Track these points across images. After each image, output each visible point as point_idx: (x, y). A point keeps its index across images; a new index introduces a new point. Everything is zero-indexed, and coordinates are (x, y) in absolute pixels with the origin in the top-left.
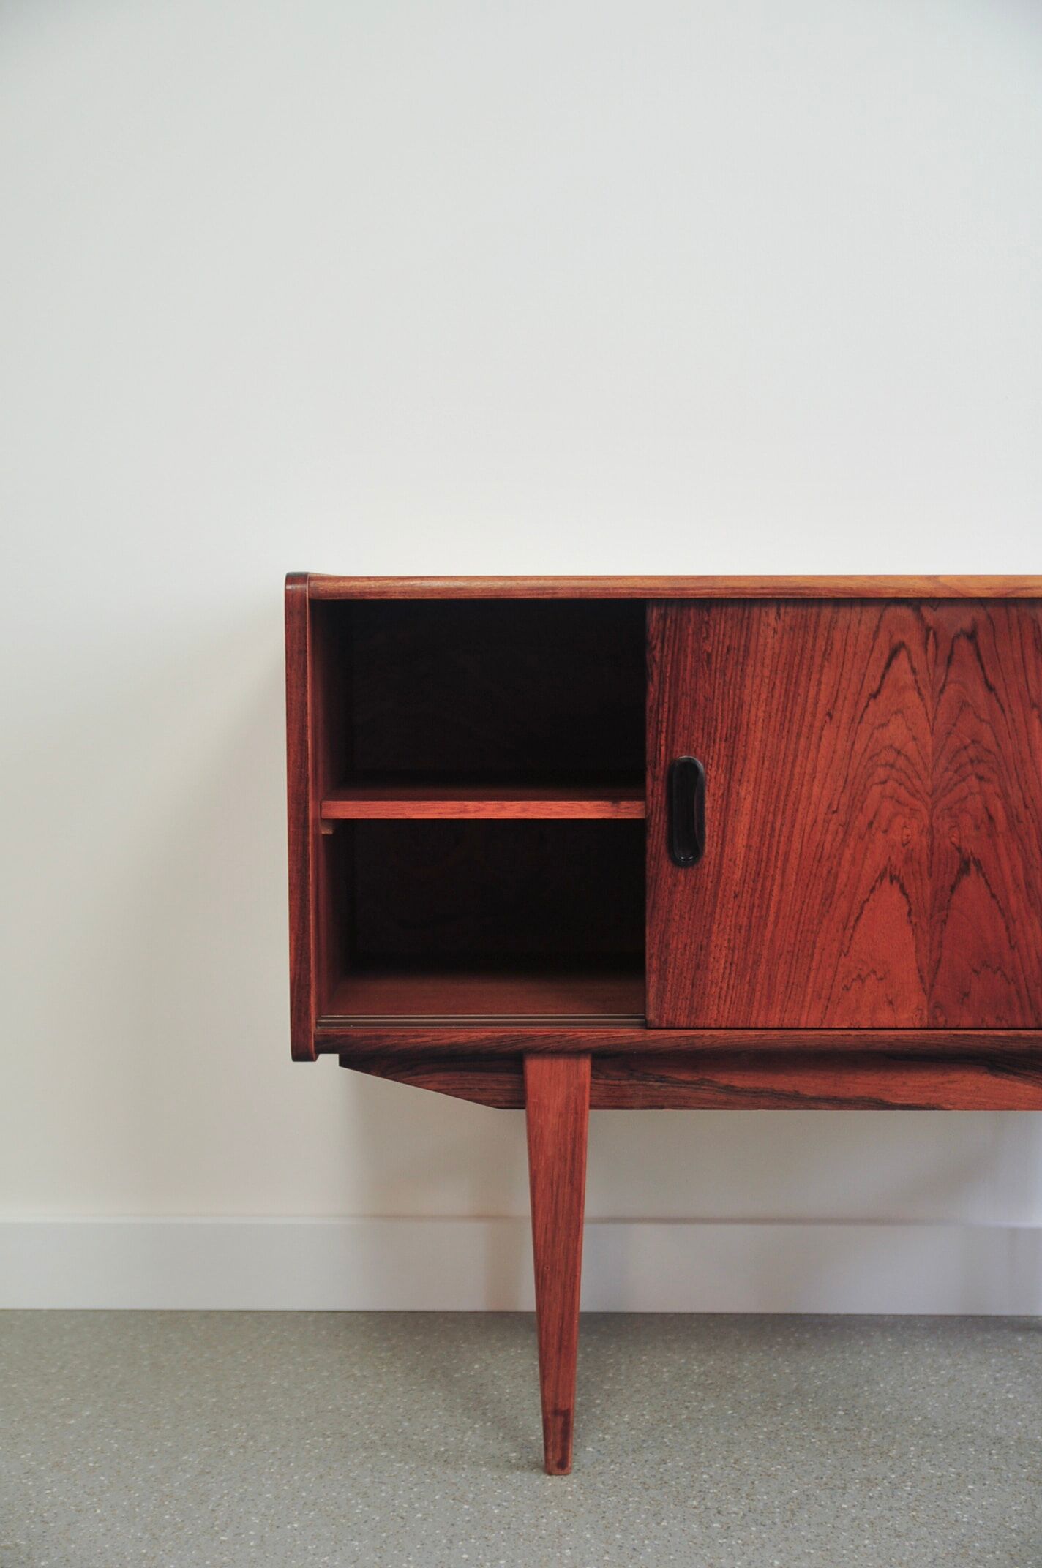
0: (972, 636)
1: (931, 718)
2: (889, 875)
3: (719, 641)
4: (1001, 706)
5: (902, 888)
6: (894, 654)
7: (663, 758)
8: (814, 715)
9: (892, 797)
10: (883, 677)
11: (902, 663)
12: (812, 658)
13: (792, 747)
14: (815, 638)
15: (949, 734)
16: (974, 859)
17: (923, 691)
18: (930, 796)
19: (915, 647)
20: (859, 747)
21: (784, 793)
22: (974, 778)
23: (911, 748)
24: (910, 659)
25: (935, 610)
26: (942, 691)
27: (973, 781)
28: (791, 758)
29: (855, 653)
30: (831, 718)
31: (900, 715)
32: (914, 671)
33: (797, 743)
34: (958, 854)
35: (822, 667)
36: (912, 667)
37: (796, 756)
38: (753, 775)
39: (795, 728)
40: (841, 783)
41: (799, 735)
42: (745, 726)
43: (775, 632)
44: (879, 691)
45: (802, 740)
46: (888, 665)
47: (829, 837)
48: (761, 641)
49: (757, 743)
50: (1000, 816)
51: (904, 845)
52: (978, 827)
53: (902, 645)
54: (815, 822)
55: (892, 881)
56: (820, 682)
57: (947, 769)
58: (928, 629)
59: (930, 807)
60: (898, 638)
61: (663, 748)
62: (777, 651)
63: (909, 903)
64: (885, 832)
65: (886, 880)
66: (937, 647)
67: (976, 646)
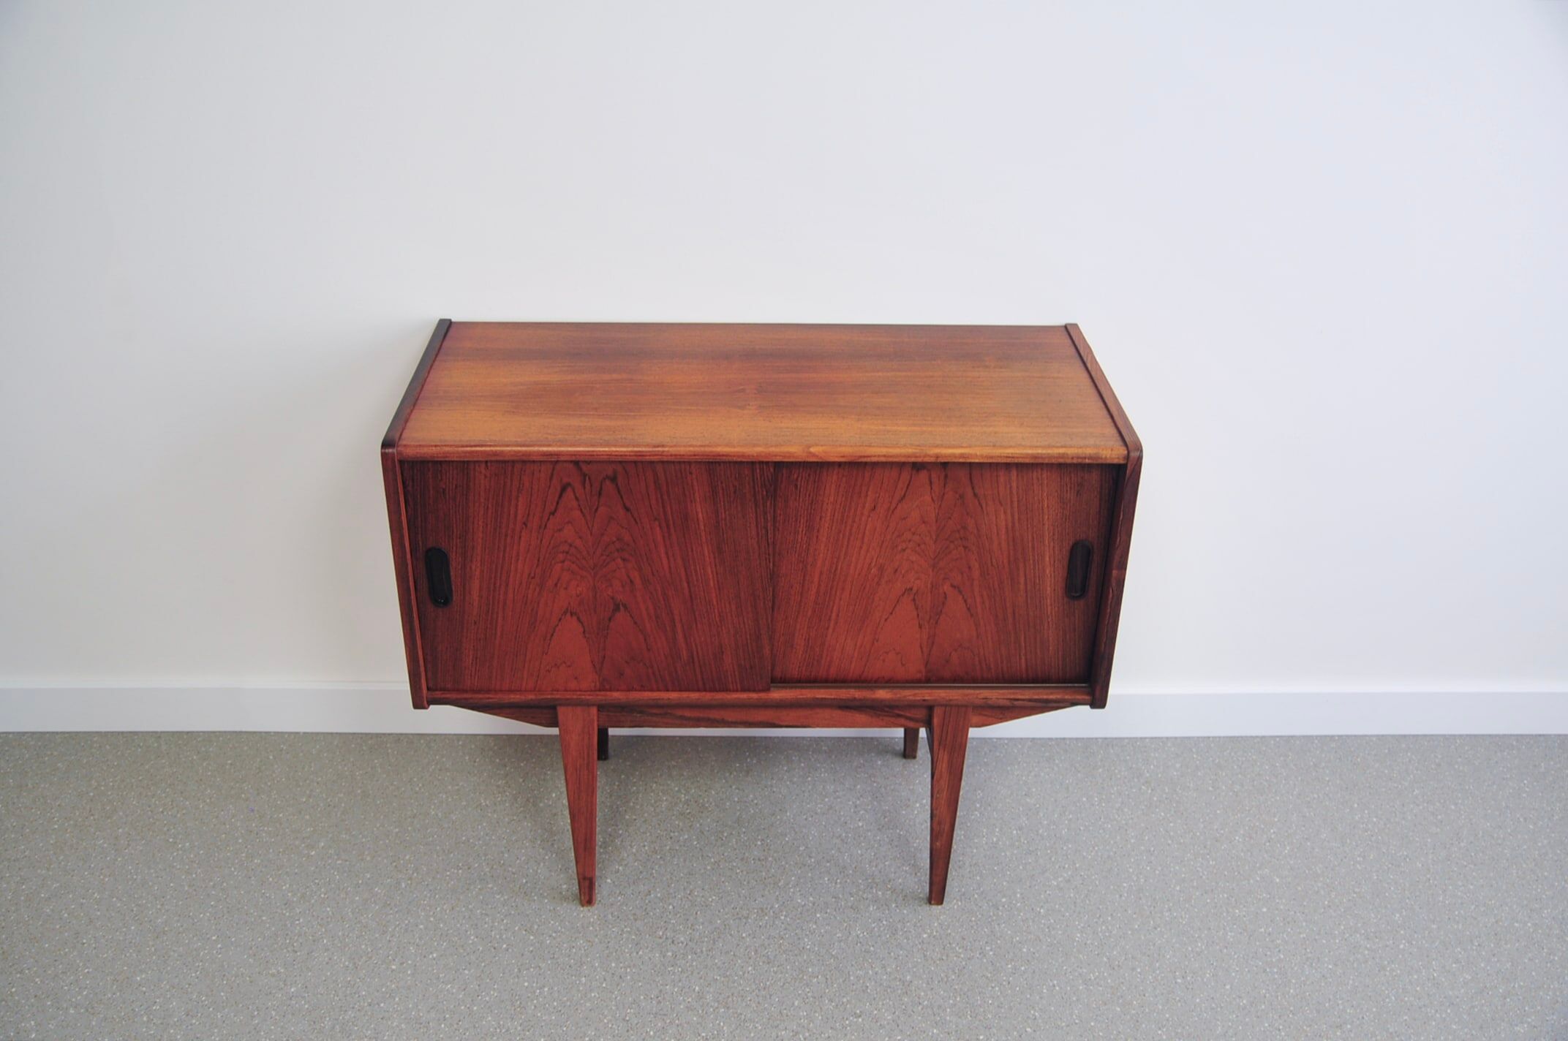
0: (613, 479)
1: (590, 526)
2: (570, 612)
3: (449, 483)
4: (635, 520)
5: (579, 619)
6: (564, 489)
7: (421, 548)
8: (515, 524)
9: (569, 570)
10: (558, 503)
11: (569, 495)
12: (511, 492)
13: (503, 542)
14: (512, 480)
15: (602, 535)
16: (622, 604)
17: (584, 510)
18: (593, 570)
19: (577, 486)
20: (545, 542)
21: (500, 567)
22: (619, 559)
23: (578, 543)
24: (574, 492)
25: (589, 466)
26: (596, 511)
27: (619, 561)
28: (502, 548)
29: (539, 489)
30: (526, 526)
31: (570, 525)
32: (577, 499)
33: (505, 540)
34: (611, 601)
35: (518, 497)
36: (576, 497)
37: (505, 547)
38: (479, 558)
39: (504, 531)
40: (535, 562)
41: (506, 535)
42: (471, 531)
43: (486, 477)
44: (555, 510)
45: (509, 539)
46: (560, 496)
47: (530, 591)
48: (477, 481)
49: (480, 540)
50: (637, 581)
51: (578, 596)
52: (623, 586)
53: (569, 484)
54: (521, 584)
55: (572, 615)
56: (517, 506)
57: (602, 555)
58: (585, 475)
59: (593, 575)
60: (566, 480)
61: (420, 543)
62: (488, 487)
63: (583, 627)
64: (566, 589)
65: (568, 614)
66: (591, 486)
67: (617, 485)
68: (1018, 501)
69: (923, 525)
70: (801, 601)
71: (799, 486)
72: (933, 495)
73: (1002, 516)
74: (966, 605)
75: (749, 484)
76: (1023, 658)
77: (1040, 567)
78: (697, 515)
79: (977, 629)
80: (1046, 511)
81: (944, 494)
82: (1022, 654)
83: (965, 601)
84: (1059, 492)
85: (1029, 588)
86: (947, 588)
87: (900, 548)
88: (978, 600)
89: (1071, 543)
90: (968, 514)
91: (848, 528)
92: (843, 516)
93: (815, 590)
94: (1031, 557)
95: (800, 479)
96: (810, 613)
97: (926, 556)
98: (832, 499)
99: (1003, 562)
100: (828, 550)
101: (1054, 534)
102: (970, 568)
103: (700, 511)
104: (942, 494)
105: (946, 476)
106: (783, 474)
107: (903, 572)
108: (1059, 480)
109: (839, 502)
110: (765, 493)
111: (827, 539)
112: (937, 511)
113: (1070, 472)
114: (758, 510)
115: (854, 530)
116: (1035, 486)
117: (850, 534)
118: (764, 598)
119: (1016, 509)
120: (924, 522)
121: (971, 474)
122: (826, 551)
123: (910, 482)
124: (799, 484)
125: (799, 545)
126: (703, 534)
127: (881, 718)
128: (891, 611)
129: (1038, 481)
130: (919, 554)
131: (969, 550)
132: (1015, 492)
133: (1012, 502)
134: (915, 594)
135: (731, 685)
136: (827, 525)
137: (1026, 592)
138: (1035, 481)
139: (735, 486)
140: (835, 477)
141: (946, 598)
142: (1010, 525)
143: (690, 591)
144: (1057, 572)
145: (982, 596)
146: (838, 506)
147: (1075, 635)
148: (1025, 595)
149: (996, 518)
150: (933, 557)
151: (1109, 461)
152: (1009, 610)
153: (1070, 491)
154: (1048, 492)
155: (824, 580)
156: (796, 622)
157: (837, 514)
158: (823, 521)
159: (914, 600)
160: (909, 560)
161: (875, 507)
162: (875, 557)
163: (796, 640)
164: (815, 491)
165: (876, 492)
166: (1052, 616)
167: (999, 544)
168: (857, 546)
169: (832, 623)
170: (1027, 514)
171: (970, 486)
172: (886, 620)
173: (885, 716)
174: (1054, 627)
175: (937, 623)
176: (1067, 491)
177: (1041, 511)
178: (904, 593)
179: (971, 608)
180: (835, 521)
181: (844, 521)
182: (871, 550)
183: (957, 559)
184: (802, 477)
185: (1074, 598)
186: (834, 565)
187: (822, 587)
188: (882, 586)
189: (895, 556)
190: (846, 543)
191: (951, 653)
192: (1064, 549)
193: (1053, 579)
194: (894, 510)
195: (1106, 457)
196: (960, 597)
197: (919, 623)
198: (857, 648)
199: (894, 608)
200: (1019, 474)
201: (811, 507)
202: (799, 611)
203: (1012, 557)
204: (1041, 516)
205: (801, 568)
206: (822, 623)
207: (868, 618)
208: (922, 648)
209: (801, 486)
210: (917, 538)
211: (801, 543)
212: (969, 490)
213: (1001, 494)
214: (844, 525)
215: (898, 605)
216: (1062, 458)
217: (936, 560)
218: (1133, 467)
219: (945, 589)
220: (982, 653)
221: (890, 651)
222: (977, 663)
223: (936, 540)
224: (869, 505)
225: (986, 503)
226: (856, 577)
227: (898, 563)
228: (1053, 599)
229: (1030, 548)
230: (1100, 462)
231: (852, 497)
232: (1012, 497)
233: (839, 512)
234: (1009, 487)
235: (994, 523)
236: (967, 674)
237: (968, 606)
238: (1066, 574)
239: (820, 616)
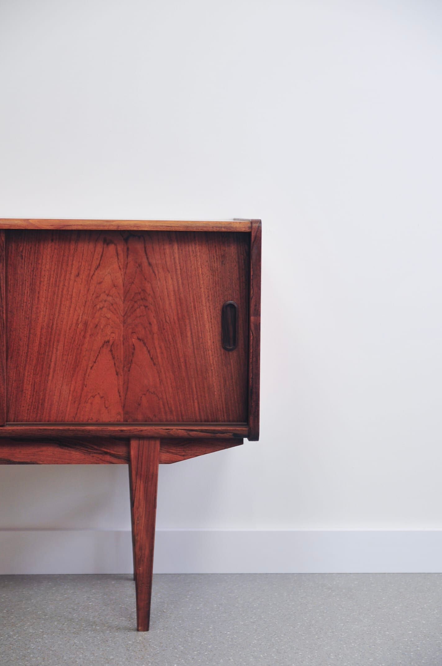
68: (180, 269)
69: (114, 288)
70: (28, 351)
71: (24, 257)
72: (120, 264)
73: (170, 282)
74: (150, 355)
76: (196, 401)
77: (201, 323)
79: (159, 376)
80: (201, 277)
82: (195, 399)
83: (149, 352)
84: (209, 262)
85: (194, 340)
86: (134, 340)
87: (98, 307)
88: (158, 350)
89: (222, 304)
90: (145, 279)
91: (60, 290)
92: (56, 281)
93: (38, 342)
94: (194, 316)
95: (24, 251)
96: (34, 362)
97: (117, 313)
98: (48, 267)
99: (174, 319)
100: (46, 308)
101: (208, 296)
102: (150, 324)
104: (126, 262)
105: (128, 249)
106: (12, 246)
107: (102, 327)
108: (208, 252)
109: (53, 269)
111: (45, 299)
112: (123, 277)
113: (215, 246)
115: (65, 292)
116: (192, 257)
117: (62, 295)
119: (180, 276)
120: (115, 286)
121: (145, 248)
122: (45, 309)
123: (103, 253)
124: (24, 254)
125: (25, 304)
127: (92, 455)
128: (94, 361)
129: (193, 252)
130: (113, 312)
131: (149, 309)
132: (177, 261)
133: (176, 270)
134: (111, 346)
136: (45, 288)
137: (193, 344)
138: (191, 254)
140: (49, 249)
141: (134, 349)
142: (176, 288)
144: (213, 327)
145: (160, 347)
146: (52, 273)
147: (233, 382)
148: (192, 347)
149: (166, 282)
150: (123, 315)
151: (238, 230)
152: (182, 360)
153: (217, 261)
154: (201, 262)
155: (44, 334)
156: (25, 370)
157: (52, 279)
158: (42, 285)
159: (111, 351)
160: (106, 317)
161: (79, 274)
162: (81, 315)
163: (25, 386)
164: (36, 260)
165: (79, 262)
166: (214, 365)
167: (170, 304)
168: (67, 305)
169: (51, 370)
170: (188, 280)
171: (145, 257)
172: (91, 368)
173: (95, 453)
174: (216, 375)
175: (129, 371)
176: (214, 261)
177: (197, 277)
178: (104, 344)
179: (153, 358)
180: (51, 285)
181: (57, 284)
182: (77, 308)
183: (140, 316)
184: (26, 250)
185: (229, 350)
186: (51, 321)
187: (43, 340)
188: (87, 339)
189: (95, 313)
190: (59, 303)
191: (141, 397)
192: (217, 308)
193: (211, 334)
194: (92, 276)
195: (236, 227)
196: (145, 349)
197: (116, 371)
198: (71, 392)
199: (97, 357)
200: (179, 247)
201: (33, 274)
202: (26, 361)
203: (180, 315)
204: (198, 281)
205: (27, 323)
206: (44, 371)
207: (78, 366)
208: (119, 393)
209: (25, 256)
210: (110, 299)
211: (26, 303)
212: (145, 260)
213: (168, 264)
214: (57, 288)
215: (99, 355)
216: (205, 227)
217: (126, 317)
218: (255, 234)
219: (133, 342)
220: (165, 397)
221: (96, 395)
222: (162, 406)
223: (124, 300)
224: (74, 272)
225: (158, 270)
226: (68, 331)
227: (97, 320)
228: (213, 350)
229: (193, 308)
230: (232, 230)
231: (62, 265)
232: (175, 266)
233: (53, 277)
234: (173, 258)
235: (165, 287)
236: (155, 416)
237: (151, 356)
238: (220, 329)
239: (43, 365)
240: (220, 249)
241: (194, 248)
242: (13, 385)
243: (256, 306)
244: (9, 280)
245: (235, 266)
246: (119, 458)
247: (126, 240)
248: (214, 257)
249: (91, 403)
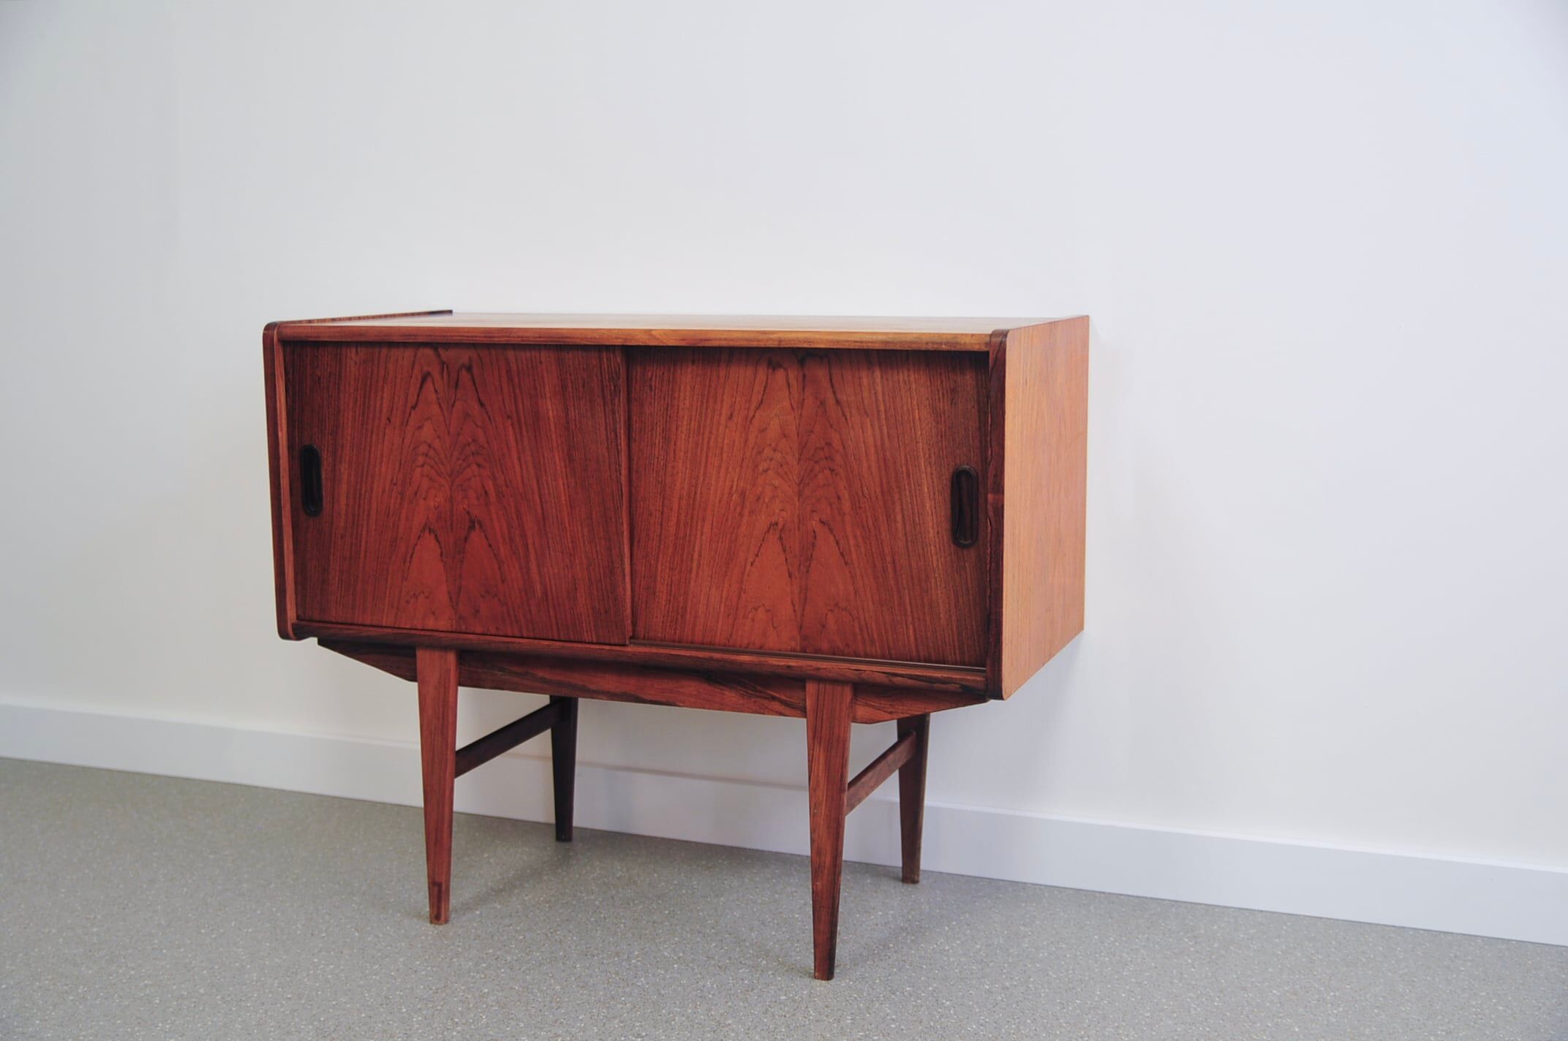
0: (469, 369)
1: (448, 424)
2: (427, 528)
3: (324, 369)
4: (489, 418)
5: (436, 536)
6: (424, 380)
7: (297, 445)
8: (380, 419)
9: (428, 476)
10: (418, 396)
11: (429, 386)
12: (377, 381)
13: (369, 440)
14: (378, 368)
15: (459, 435)
16: (477, 521)
17: (442, 405)
18: (450, 476)
19: (436, 375)
20: (407, 441)
21: (365, 469)
22: (474, 465)
23: (437, 444)
24: (433, 383)
25: (447, 350)
26: (453, 406)
27: (474, 467)
28: (368, 448)
29: (402, 379)
30: (390, 422)
31: (429, 421)
32: (436, 391)
33: (371, 436)
34: (467, 516)
35: (383, 388)
36: (435, 389)
37: (371, 447)
38: (348, 457)
39: (370, 428)
40: (397, 465)
41: (372, 432)
42: (342, 426)
43: (356, 364)
44: (416, 404)
45: (374, 436)
46: (421, 387)
47: (393, 501)
48: (348, 369)
49: (349, 437)
50: (492, 492)
51: (436, 509)
52: (478, 499)
53: (429, 374)
55: (430, 532)
56: (382, 397)
57: (458, 459)
58: (443, 363)
59: (450, 483)
60: (425, 369)
61: (297, 439)
62: (357, 376)
63: (441, 548)
64: (425, 499)
65: (427, 531)
66: (449, 376)
67: (472, 375)
68: (885, 410)
69: (784, 439)
70: (661, 533)
71: (653, 388)
72: (792, 400)
73: (870, 432)
74: (839, 549)
75: (597, 376)
76: (911, 627)
77: (919, 500)
78: (548, 413)
79: (853, 583)
80: (917, 423)
81: (803, 400)
82: (909, 623)
83: (838, 543)
84: (931, 401)
85: (908, 528)
86: (814, 523)
87: (761, 468)
88: (852, 542)
89: (951, 470)
90: (831, 426)
91: (706, 439)
92: (699, 426)
93: (675, 520)
94: (907, 486)
95: (654, 379)
96: (671, 549)
97: (789, 479)
98: (687, 402)
99: (875, 491)
100: (686, 469)
101: (930, 457)
102: (839, 498)
103: (550, 408)
104: (801, 398)
105: (804, 376)
106: (637, 372)
107: (766, 500)
108: (929, 383)
109: (695, 406)
110: (613, 388)
111: (684, 453)
112: (797, 422)
113: (941, 374)
114: (606, 408)
115: (712, 444)
116: (903, 390)
117: (708, 448)
118: (616, 521)
119: (884, 422)
120: (785, 436)
121: (831, 375)
123: (767, 383)
124: (653, 384)
125: (656, 460)
126: (554, 436)
127: (753, 699)
128: (756, 553)
129: (905, 383)
130: (782, 478)
131: (836, 474)
132: (880, 398)
133: (878, 411)
134: (781, 531)
135: (585, 634)
136: (683, 436)
137: (906, 534)
138: (902, 385)
139: (583, 379)
140: (689, 376)
141: (815, 537)
142: (879, 443)
143: (542, 508)
144: (938, 508)
145: (855, 537)
146: (694, 413)
147: (969, 600)
148: (904, 539)
149: (863, 432)
150: (797, 482)
151: (969, 348)
152: (889, 559)
153: (943, 399)
154: (917, 400)
155: (684, 508)
156: (657, 561)
157: (693, 422)
158: (679, 433)
159: (781, 538)
160: (772, 484)
161: (732, 415)
162: (736, 480)
163: (658, 585)
164: (670, 393)
165: (732, 396)
166: (939, 569)
167: (869, 468)
168: (716, 465)
169: (695, 564)
170: (897, 428)
171: (831, 390)
172: (752, 564)
173: (758, 697)
174: (943, 586)
175: (808, 572)
176: (939, 398)
177: (912, 424)
178: (770, 528)
179: (844, 553)
180: (692, 432)
181: (701, 432)
182: (730, 469)
183: (824, 485)
184: (656, 376)
185: (963, 547)
186: (693, 489)
187: (683, 518)
188: (745, 519)
189: (757, 478)
190: (704, 460)
191: (827, 615)
192: (944, 477)
193: (934, 518)
194: (752, 419)
195: (965, 343)
196: (832, 538)
197: (789, 572)
198: (723, 600)
199: (760, 548)
200: (884, 375)
201: (667, 414)
202: (659, 547)
203: (885, 486)
204: (913, 431)
205: (659, 491)
206: (684, 565)
207: (732, 560)
208: (794, 606)
209: (655, 387)
210: (778, 456)
211: (658, 458)
212: (830, 395)
213: (866, 402)
214: (701, 437)
215: (763, 545)
216: (915, 343)
217: (802, 485)
218: (995, 355)
219: (814, 525)
220: (862, 617)
221: (760, 607)
222: (858, 631)
223: (800, 459)
224: (725, 412)
225: (850, 412)
226: (717, 505)
227: (760, 489)
228: (938, 546)
229: (905, 475)
230: (958, 348)
231: (707, 402)
232: (877, 406)
233: (695, 420)
234: (873, 392)
235: (862, 439)
236: (847, 645)
237: (841, 550)
238: (949, 511)
239: (682, 555)
240: (949, 378)
241: (906, 375)
242: (642, 583)
243: (996, 476)
244: (634, 422)
245: (973, 407)
246: (793, 708)
247: (802, 363)
248: (938, 391)
249: (753, 620)
